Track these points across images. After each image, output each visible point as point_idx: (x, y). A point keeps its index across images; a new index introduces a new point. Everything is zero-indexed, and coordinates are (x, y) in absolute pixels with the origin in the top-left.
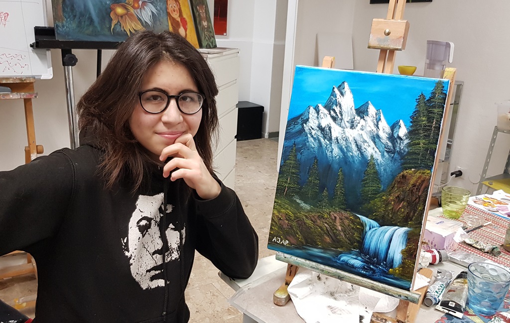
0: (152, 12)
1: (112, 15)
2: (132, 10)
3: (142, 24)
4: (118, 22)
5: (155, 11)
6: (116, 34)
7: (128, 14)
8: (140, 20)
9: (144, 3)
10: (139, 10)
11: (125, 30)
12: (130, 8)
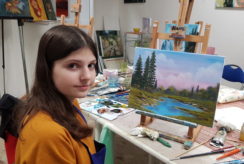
0: (23, 5)
1: (6, 6)
2: (14, 4)
3: (19, 10)
4: (9, 9)
5: (24, 4)
6: (8, 13)
7: (13, 6)
8: (18, 8)
9: (19, 2)
10: (17, 4)
11: (12, 12)
12: (13, 3)
